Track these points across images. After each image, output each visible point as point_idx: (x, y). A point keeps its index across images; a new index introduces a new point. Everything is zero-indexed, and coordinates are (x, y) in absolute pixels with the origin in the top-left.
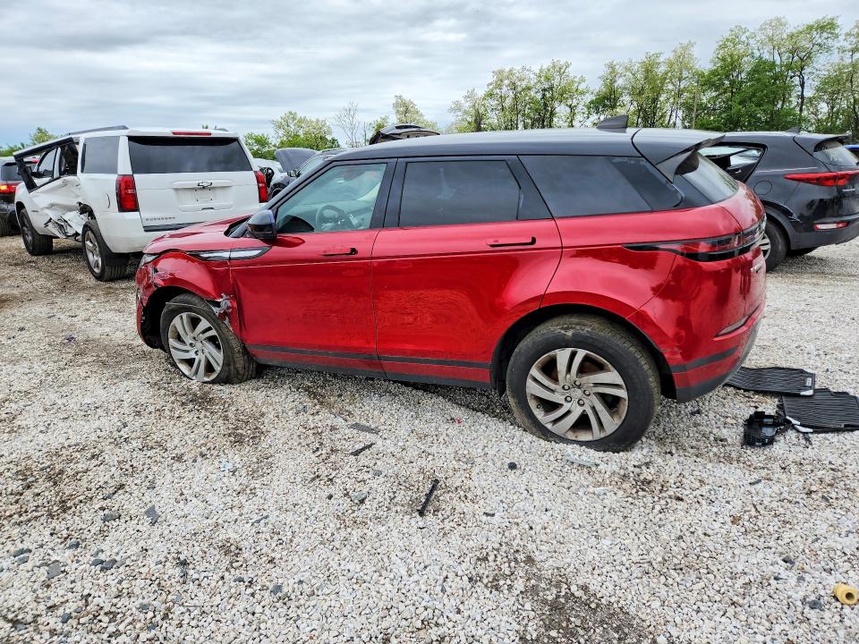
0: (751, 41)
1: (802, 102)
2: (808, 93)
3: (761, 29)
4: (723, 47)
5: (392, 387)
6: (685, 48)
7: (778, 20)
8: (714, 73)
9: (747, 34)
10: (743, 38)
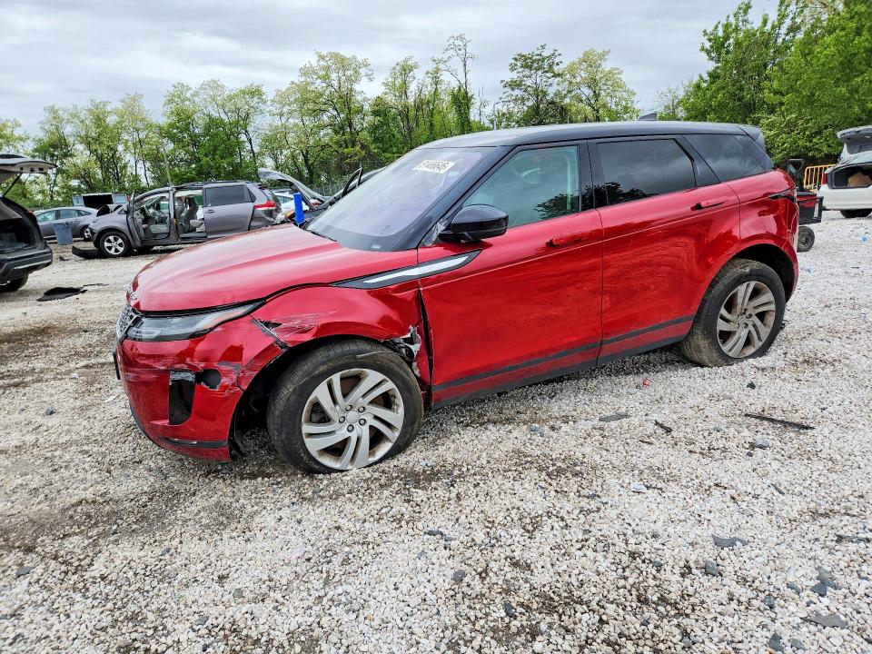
0: (197, 99)
1: (254, 156)
2: (256, 149)
3: (201, 88)
4: (171, 101)
5: (546, 389)
6: (134, 99)
7: (215, 82)
8: (172, 126)
9: (191, 92)
10: (188, 95)
